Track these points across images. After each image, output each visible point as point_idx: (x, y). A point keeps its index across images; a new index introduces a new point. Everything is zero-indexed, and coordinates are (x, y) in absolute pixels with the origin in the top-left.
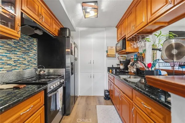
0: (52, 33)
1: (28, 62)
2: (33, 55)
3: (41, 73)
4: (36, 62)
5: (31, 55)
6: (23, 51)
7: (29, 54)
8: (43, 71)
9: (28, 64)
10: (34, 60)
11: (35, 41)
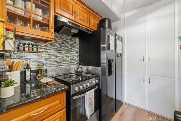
0: (90, 28)
1: (71, 59)
2: (75, 53)
3: (79, 70)
4: (78, 59)
5: (73, 53)
6: (66, 50)
7: (71, 52)
8: (80, 69)
9: (71, 61)
10: (76, 57)
11: (77, 40)
